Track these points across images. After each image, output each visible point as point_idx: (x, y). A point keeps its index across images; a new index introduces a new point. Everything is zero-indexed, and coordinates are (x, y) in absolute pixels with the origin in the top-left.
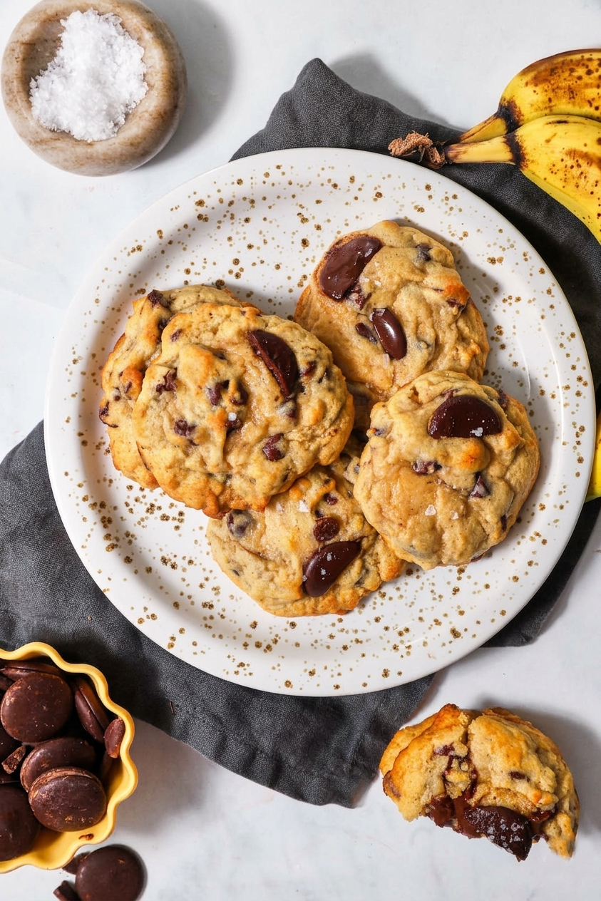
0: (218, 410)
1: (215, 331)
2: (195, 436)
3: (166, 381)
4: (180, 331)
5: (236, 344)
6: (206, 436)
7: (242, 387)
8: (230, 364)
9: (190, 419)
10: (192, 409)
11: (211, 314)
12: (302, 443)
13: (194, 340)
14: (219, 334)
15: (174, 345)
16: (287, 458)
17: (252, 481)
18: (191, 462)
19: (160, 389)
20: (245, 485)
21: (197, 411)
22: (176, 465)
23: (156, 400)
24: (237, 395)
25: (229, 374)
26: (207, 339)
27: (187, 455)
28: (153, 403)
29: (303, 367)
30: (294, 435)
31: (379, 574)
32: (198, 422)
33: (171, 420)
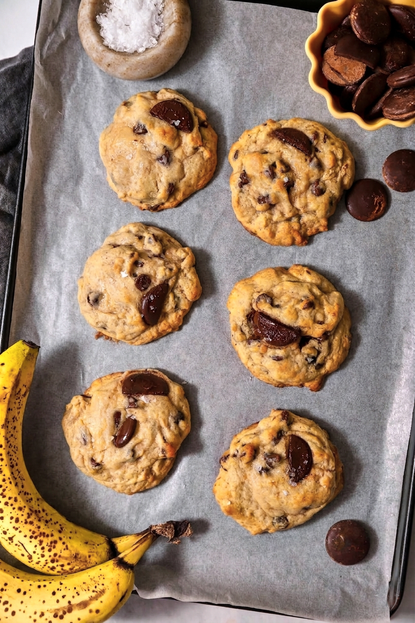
0: (276, 180)
1: (255, 142)
2: (271, 201)
3: (242, 180)
4: (237, 151)
5: (269, 142)
6: (277, 198)
7: (283, 163)
8: (271, 154)
9: (264, 193)
10: (263, 187)
11: (249, 135)
12: (332, 180)
13: (247, 152)
14: (258, 142)
15: (237, 160)
16: (327, 192)
17: (314, 212)
18: (276, 217)
19: (241, 185)
20: (311, 217)
21: (266, 187)
22: (268, 222)
23: (241, 191)
24: (283, 168)
25: (272, 158)
26: (253, 148)
27: (272, 214)
28: (241, 194)
29: (310, 136)
30: (325, 177)
31: (186, 298)
32: (269, 192)
33: (254, 198)
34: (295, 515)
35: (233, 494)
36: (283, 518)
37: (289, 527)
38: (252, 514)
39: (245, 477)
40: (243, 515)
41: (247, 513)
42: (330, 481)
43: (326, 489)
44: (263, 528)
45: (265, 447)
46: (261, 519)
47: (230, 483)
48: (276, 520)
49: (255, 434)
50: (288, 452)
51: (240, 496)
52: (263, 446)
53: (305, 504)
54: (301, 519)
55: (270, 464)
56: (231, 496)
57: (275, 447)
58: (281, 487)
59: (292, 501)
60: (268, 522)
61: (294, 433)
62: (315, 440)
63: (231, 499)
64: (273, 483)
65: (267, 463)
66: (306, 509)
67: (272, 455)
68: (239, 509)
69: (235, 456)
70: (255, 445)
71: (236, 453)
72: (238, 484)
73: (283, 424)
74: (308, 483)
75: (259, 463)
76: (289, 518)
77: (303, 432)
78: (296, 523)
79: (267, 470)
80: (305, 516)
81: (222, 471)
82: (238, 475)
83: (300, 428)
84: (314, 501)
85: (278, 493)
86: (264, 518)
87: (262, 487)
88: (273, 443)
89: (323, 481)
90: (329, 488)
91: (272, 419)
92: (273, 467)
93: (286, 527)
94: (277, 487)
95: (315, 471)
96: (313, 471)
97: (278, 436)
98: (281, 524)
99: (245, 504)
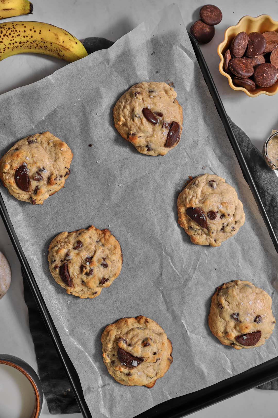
0: (92, 267)
1: (82, 290)
2: (102, 261)
3: (104, 282)
4: (93, 294)
5: (77, 284)
6: (99, 260)
7: (81, 271)
8: (82, 279)
9: (102, 268)
10: (100, 271)
11: (82, 295)
12: (69, 243)
13: (90, 290)
14: (81, 289)
15: (97, 290)
16: (76, 240)
17: (90, 237)
19: (107, 280)
20: (93, 237)
21: (98, 269)
22: (112, 253)
23: (110, 277)
24: (84, 269)
25: (84, 277)
26: (85, 289)
27: (107, 256)
29: (58, 270)
30: (71, 246)
32: (100, 266)
33: (108, 269)
34: (24, 145)
35: (60, 155)
36: (30, 143)
37: (27, 138)
38: (49, 143)
39: (53, 165)
40: (54, 143)
41: (51, 144)
42: (4, 166)
43: (6, 162)
44: (42, 136)
45: (43, 184)
46: (43, 141)
47: (62, 161)
48: (34, 141)
49: (51, 191)
50: (29, 182)
51: (56, 154)
52: (44, 184)
53: (17, 152)
54: (20, 143)
55: (39, 174)
56: (61, 153)
57: (37, 184)
58: (31, 161)
59: (24, 154)
60: (39, 140)
61: (27, 193)
62: (15, 190)
63: (61, 152)
64: (36, 163)
65: (40, 175)
66: (17, 149)
67: (38, 180)
68: (56, 146)
69: (61, 176)
70: (49, 185)
71: (60, 179)
72: (58, 161)
73: (34, 198)
74: (16, 165)
75: (45, 174)
76: (27, 143)
77: (22, 194)
78: (23, 140)
79: (40, 171)
80: (18, 145)
81: (69, 167)
82: (58, 166)
83: (24, 196)
84: (12, 155)
85: (32, 157)
86: (42, 142)
87: (42, 160)
88: (39, 187)
89: (8, 167)
90: (5, 163)
91: (41, 200)
92: (37, 172)
93: (29, 138)
94: (34, 161)
95: (13, 172)
96: (14, 172)
97: (36, 191)
98: (31, 139)
99: (53, 149)
